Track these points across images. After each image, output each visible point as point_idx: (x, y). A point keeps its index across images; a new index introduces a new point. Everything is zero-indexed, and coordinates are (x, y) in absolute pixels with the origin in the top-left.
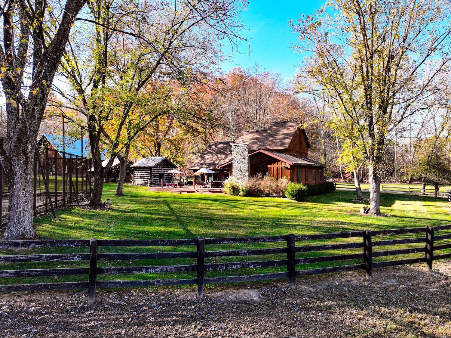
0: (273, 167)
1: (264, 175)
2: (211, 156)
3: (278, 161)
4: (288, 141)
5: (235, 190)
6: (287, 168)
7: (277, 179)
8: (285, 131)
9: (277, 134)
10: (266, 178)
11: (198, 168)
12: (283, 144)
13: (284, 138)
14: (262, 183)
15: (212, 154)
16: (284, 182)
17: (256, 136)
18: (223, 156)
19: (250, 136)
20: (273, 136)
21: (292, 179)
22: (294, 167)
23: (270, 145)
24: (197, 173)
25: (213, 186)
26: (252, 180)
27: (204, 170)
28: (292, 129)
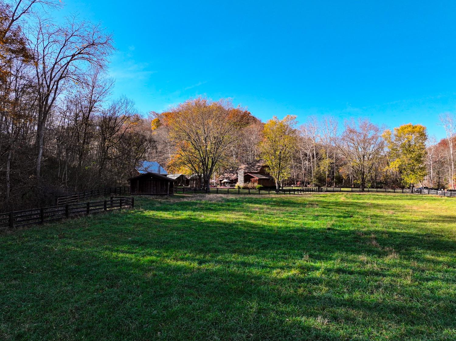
0: (252, 179)
1: (249, 182)
2: (227, 174)
3: (254, 177)
4: (259, 169)
5: (239, 188)
6: (257, 180)
7: (254, 183)
8: (259, 164)
9: (255, 165)
10: (250, 183)
11: (222, 179)
12: (257, 170)
13: (258, 168)
14: (248, 185)
15: (227, 173)
16: (256, 185)
17: (247, 166)
18: (233, 174)
19: (244, 166)
20: (253, 166)
21: (259, 184)
22: (260, 180)
23: (252, 170)
24: (223, 182)
25: (230, 186)
26: (245, 184)
27: (225, 180)
28: (261, 163)
